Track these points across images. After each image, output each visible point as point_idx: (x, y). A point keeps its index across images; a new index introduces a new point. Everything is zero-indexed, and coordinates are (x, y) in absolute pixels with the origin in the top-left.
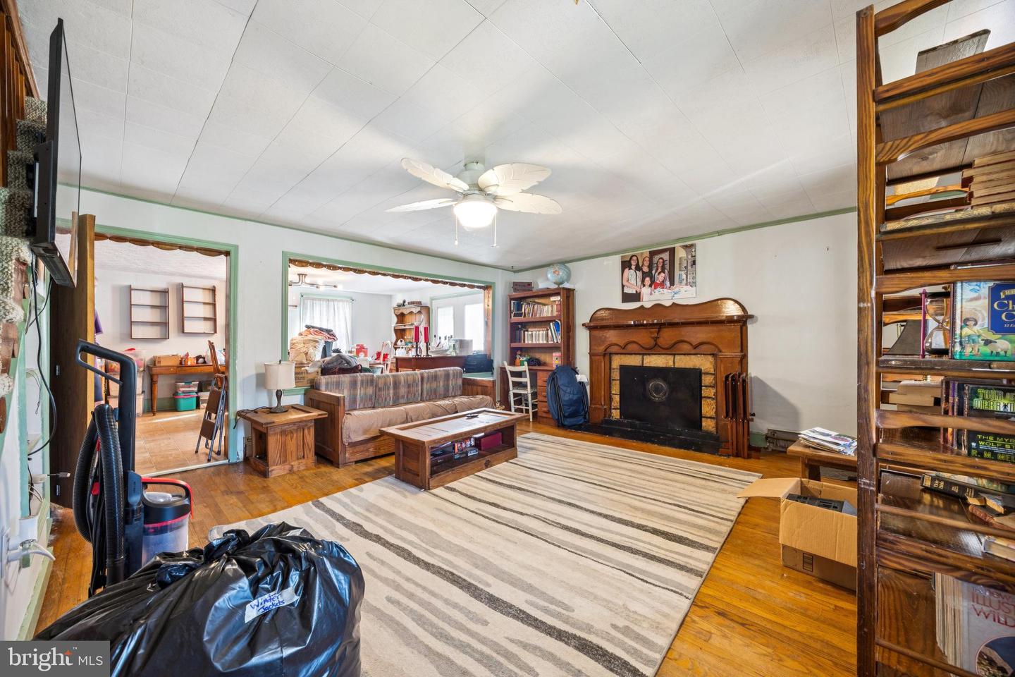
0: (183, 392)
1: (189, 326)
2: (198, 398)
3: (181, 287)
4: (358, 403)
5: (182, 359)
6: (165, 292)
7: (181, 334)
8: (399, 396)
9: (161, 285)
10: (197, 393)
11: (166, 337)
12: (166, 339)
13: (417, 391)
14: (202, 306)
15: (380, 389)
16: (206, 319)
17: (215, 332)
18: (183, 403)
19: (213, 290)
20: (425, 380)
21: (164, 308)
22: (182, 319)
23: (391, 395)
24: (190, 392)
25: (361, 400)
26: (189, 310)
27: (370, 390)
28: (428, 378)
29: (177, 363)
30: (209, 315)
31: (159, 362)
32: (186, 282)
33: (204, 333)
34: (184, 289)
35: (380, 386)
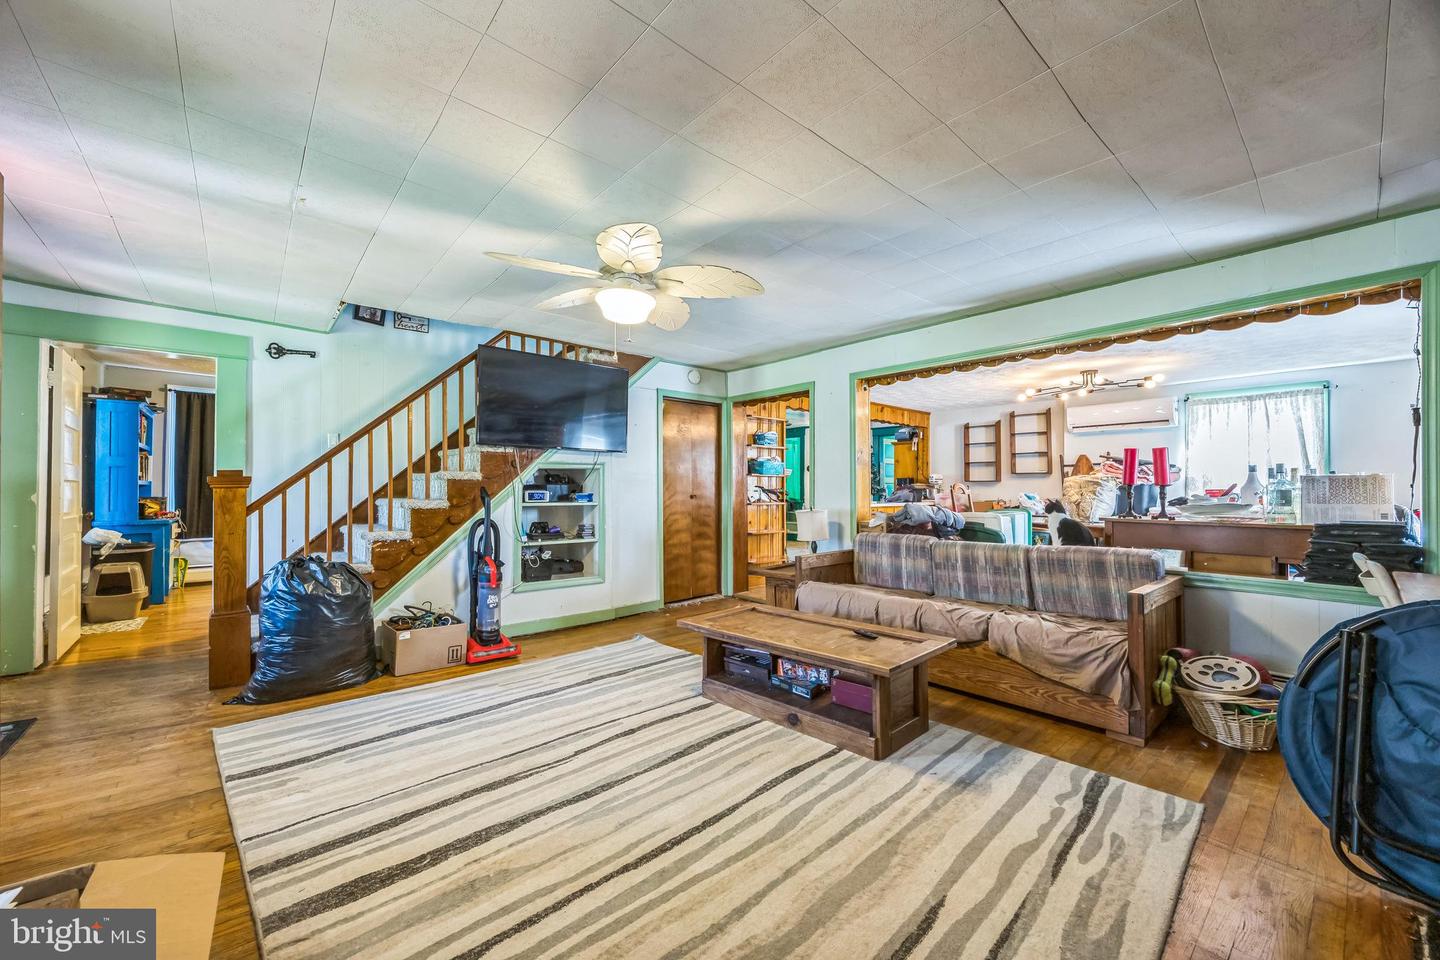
3: (1012, 418)
4: (904, 580)
6: (997, 425)
7: (1013, 475)
8: (976, 587)
9: (993, 418)
11: (998, 479)
13: (1018, 585)
14: (1036, 438)
15: (938, 566)
16: (1039, 454)
17: (1051, 471)
19: (1048, 415)
20: (1034, 566)
21: (997, 444)
22: (1014, 456)
23: (961, 581)
25: (909, 577)
26: (1021, 444)
27: (922, 565)
28: (1041, 561)
34: (1016, 418)
35: (938, 561)
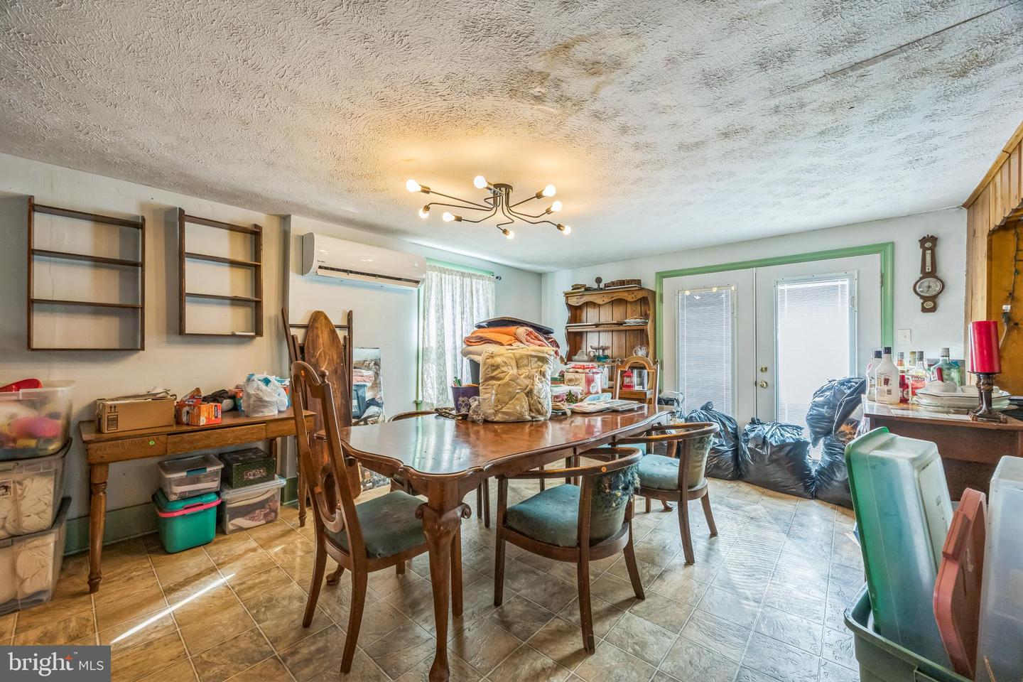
0: (184, 498)
1: (199, 318)
2: (221, 508)
3: (177, 220)
5: (181, 405)
6: (136, 225)
7: (178, 338)
9: (127, 207)
10: (218, 493)
11: (132, 344)
12: (135, 350)
14: (225, 270)
16: (235, 301)
17: (259, 332)
18: (180, 529)
19: (255, 234)
21: (130, 267)
22: (179, 297)
24: (200, 494)
26: (198, 278)
29: (169, 417)
30: (243, 291)
31: (114, 421)
32: (193, 205)
33: (233, 335)
34: (187, 225)
